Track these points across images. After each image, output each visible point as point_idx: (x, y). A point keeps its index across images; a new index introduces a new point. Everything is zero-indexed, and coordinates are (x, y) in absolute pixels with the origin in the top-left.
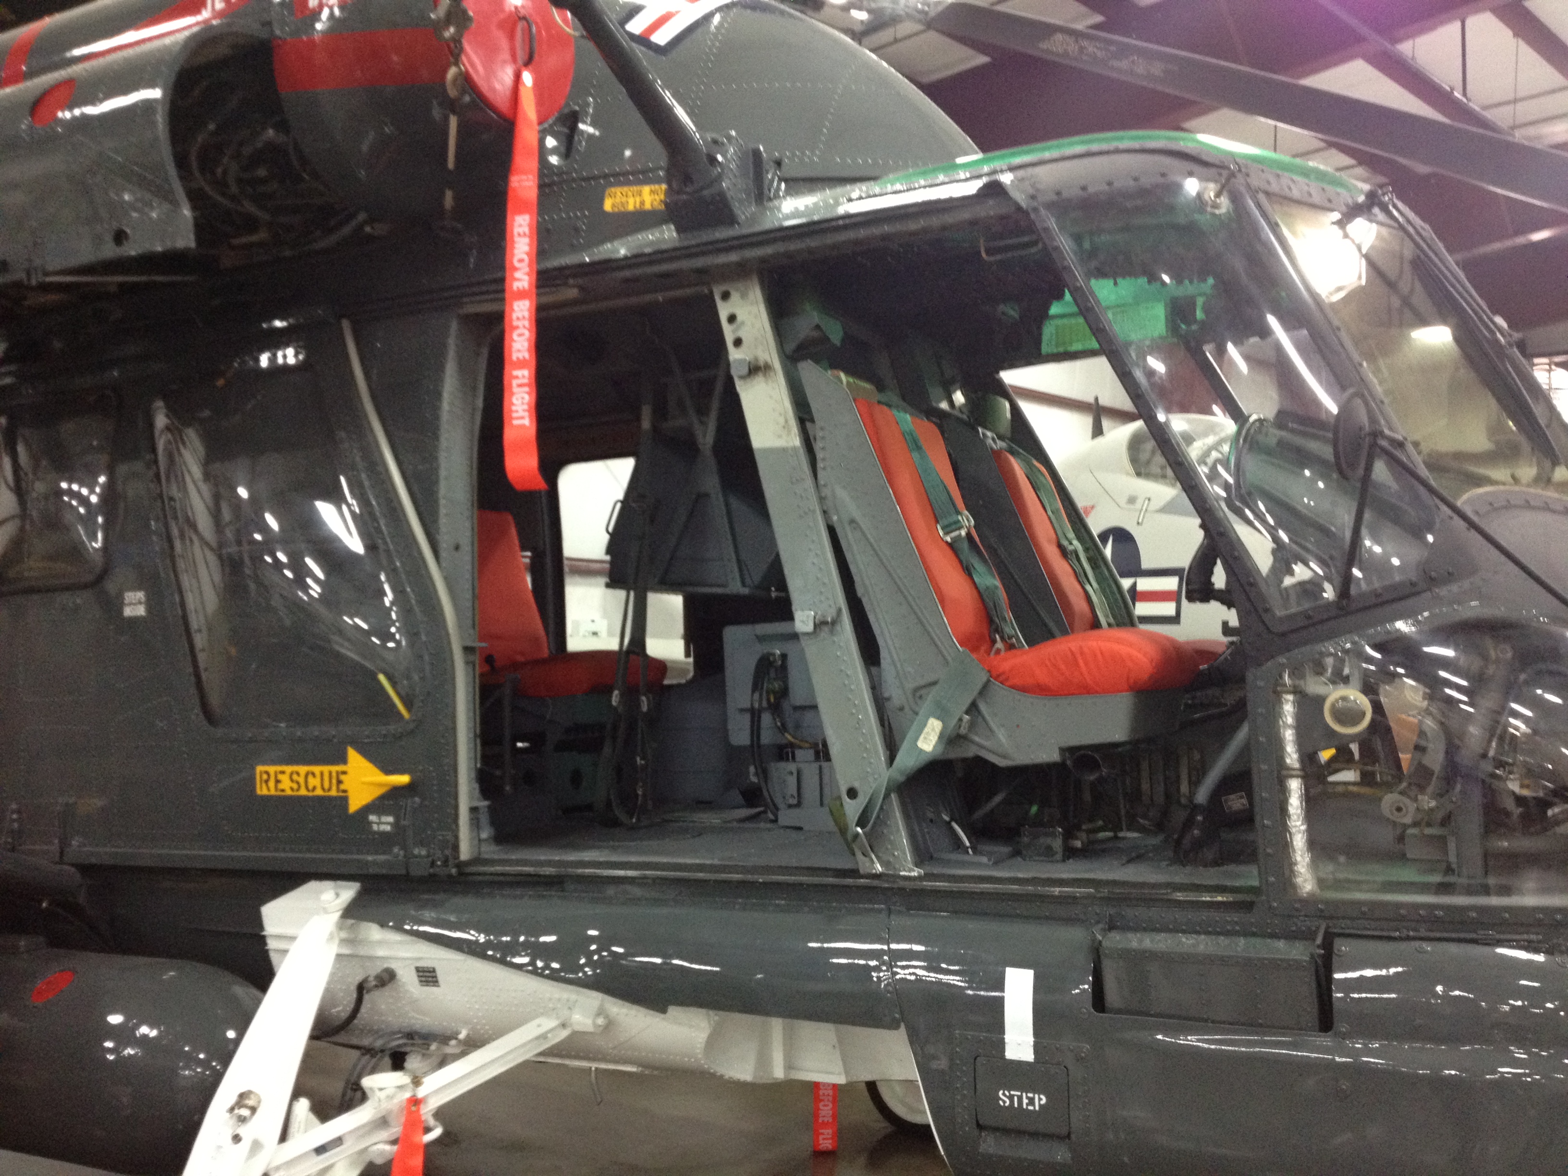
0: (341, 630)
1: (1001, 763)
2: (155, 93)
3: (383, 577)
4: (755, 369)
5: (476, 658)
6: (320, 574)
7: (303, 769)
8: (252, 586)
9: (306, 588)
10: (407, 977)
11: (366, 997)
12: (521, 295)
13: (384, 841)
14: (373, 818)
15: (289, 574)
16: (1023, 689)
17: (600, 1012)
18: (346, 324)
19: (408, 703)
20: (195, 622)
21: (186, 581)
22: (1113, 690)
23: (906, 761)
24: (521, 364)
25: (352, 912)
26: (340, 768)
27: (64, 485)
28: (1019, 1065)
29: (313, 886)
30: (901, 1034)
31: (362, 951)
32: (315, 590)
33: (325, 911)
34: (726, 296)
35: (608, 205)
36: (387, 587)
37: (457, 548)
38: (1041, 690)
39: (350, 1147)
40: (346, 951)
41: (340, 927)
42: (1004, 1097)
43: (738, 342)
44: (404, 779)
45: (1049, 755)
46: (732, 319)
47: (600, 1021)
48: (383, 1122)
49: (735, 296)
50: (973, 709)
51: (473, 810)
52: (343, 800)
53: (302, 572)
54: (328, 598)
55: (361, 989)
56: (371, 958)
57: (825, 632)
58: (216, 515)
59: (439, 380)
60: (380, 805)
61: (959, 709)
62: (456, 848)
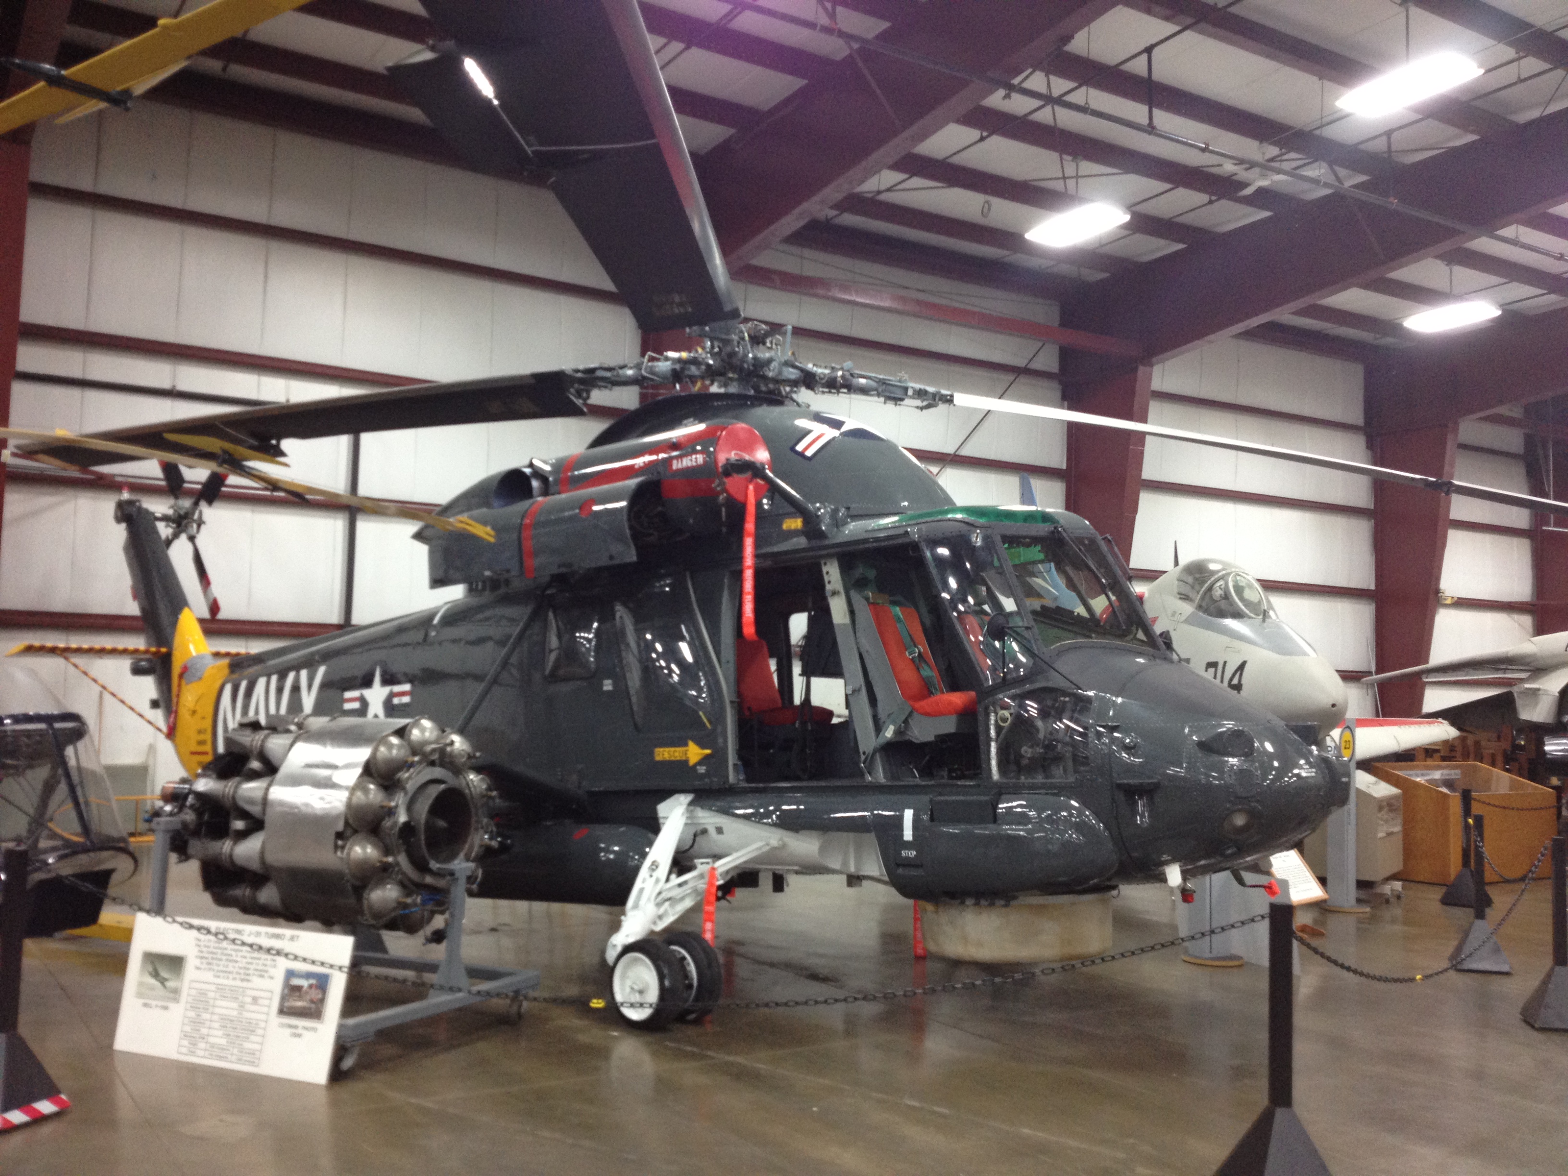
0: (687, 695)
1: (916, 741)
2: (623, 504)
3: (701, 674)
4: (834, 593)
5: (736, 705)
6: (678, 672)
7: (672, 749)
8: (653, 677)
9: (672, 677)
10: (712, 831)
11: (698, 839)
12: (749, 567)
13: (702, 776)
14: (698, 767)
15: (666, 671)
16: (922, 714)
17: (781, 839)
18: (688, 574)
19: (710, 722)
20: (632, 692)
21: (628, 675)
22: (950, 713)
23: (881, 741)
24: (749, 593)
25: (691, 804)
26: (685, 749)
27: (577, 635)
28: (908, 842)
29: (676, 796)
30: (873, 835)
31: (695, 821)
32: (676, 678)
33: (681, 804)
34: (825, 564)
35: (785, 526)
36: (702, 678)
37: (728, 662)
38: (928, 714)
39: (691, 885)
40: (689, 822)
41: (687, 810)
42: (903, 853)
43: (829, 582)
44: (708, 751)
45: (931, 738)
46: (827, 573)
47: (780, 842)
48: (701, 876)
49: (828, 564)
50: (906, 721)
51: (735, 765)
52: (686, 762)
53: (671, 671)
54: (681, 682)
55: (695, 835)
56: (699, 824)
57: (856, 694)
58: (639, 645)
59: (721, 596)
60: (700, 763)
61: (900, 721)
62: (728, 777)
